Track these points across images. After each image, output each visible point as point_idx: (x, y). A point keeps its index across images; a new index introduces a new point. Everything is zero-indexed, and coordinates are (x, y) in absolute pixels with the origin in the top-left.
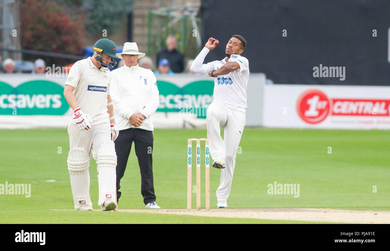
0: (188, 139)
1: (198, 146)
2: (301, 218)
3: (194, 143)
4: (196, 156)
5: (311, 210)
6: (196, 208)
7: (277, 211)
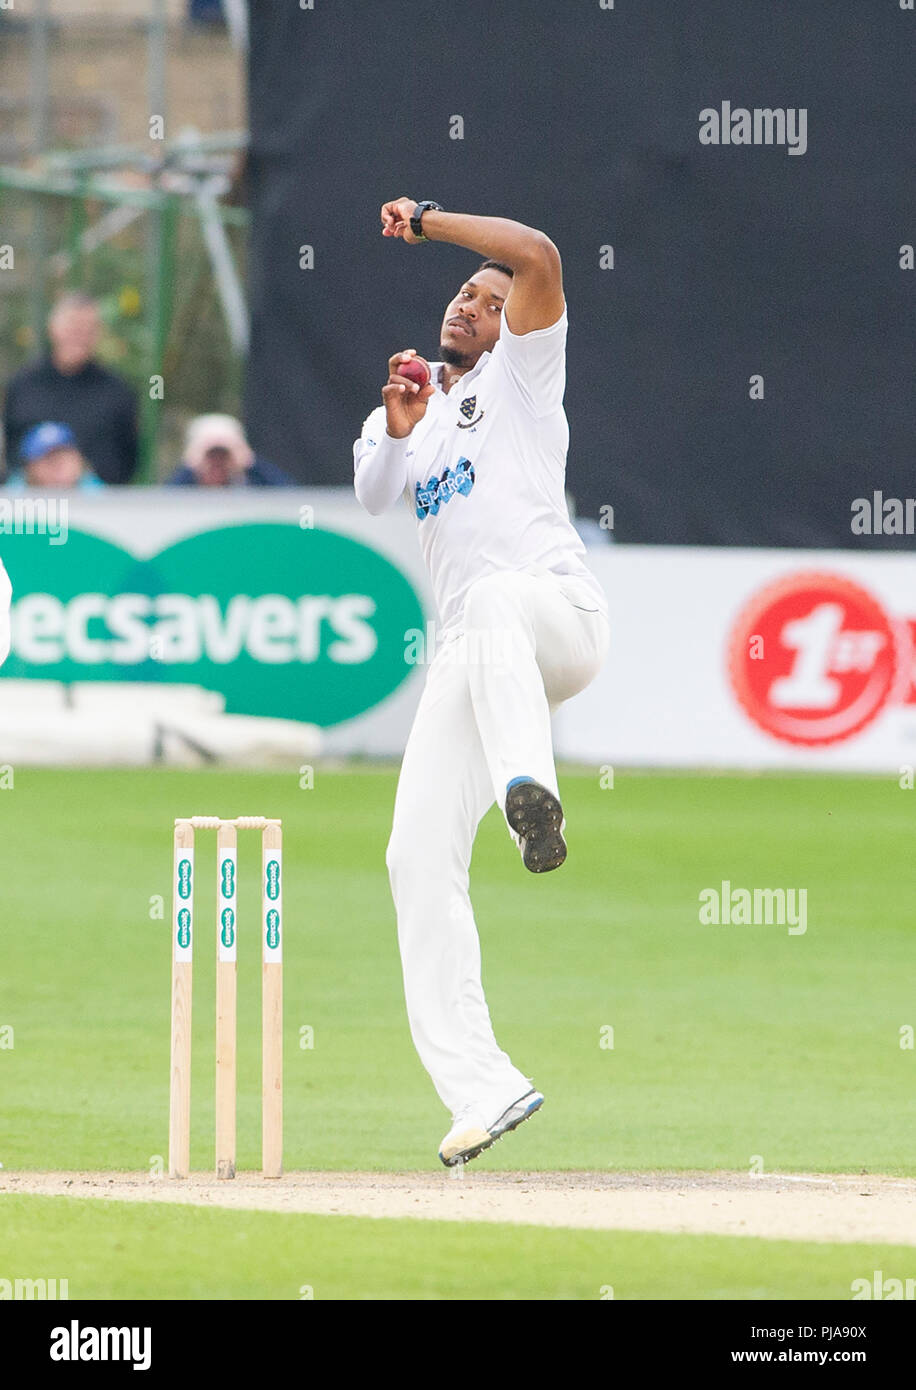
0: (177, 821)
1: (227, 852)
2: (743, 1223)
3: (206, 841)
4: (215, 901)
5: (793, 1183)
6: (211, 1169)
7: (622, 1186)
